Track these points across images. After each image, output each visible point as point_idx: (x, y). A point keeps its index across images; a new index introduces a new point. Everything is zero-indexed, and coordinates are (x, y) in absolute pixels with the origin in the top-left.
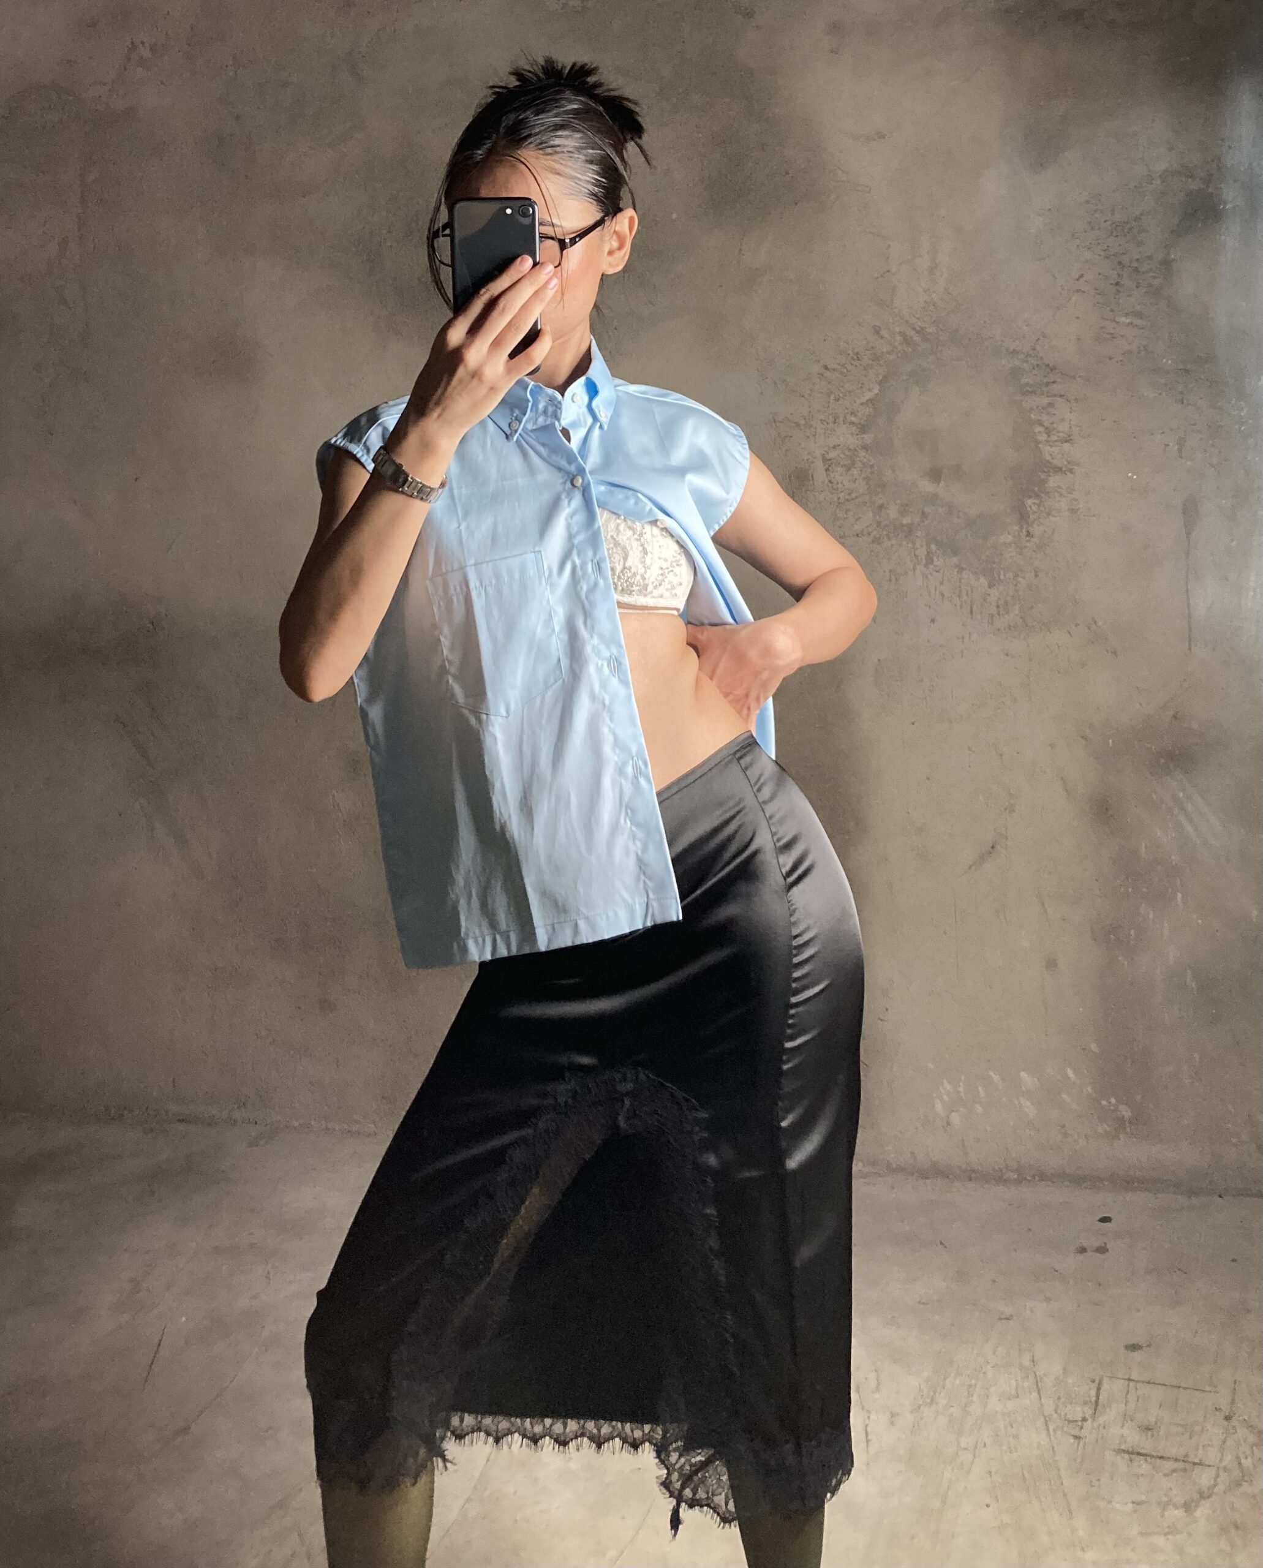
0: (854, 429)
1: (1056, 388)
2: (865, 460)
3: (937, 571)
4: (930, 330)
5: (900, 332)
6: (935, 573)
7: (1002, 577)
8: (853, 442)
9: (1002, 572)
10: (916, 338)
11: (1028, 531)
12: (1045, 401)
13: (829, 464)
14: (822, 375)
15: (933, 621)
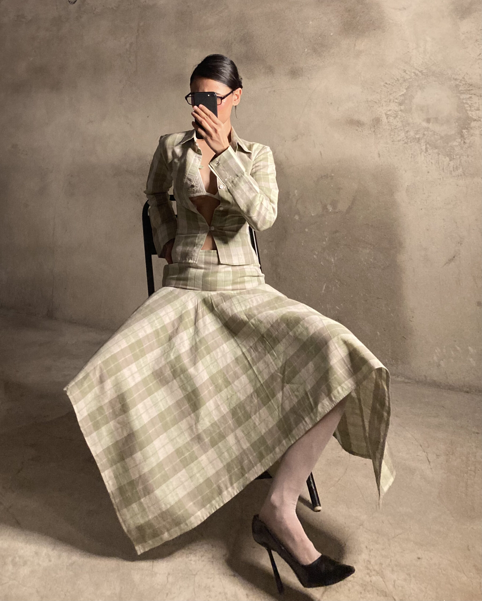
0: (397, 104)
1: (472, 92)
2: (401, 115)
3: (429, 155)
4: (424, 71)
5: (413, 72)
6: (428, 155)
7: (455, 157)
8: (397, 108)
9: (455, 156)
10: (420, 74)
11: (464, 142)
12: (468, 96)
13: (388, 116)
14: (385, 86)
15: (428, 172)
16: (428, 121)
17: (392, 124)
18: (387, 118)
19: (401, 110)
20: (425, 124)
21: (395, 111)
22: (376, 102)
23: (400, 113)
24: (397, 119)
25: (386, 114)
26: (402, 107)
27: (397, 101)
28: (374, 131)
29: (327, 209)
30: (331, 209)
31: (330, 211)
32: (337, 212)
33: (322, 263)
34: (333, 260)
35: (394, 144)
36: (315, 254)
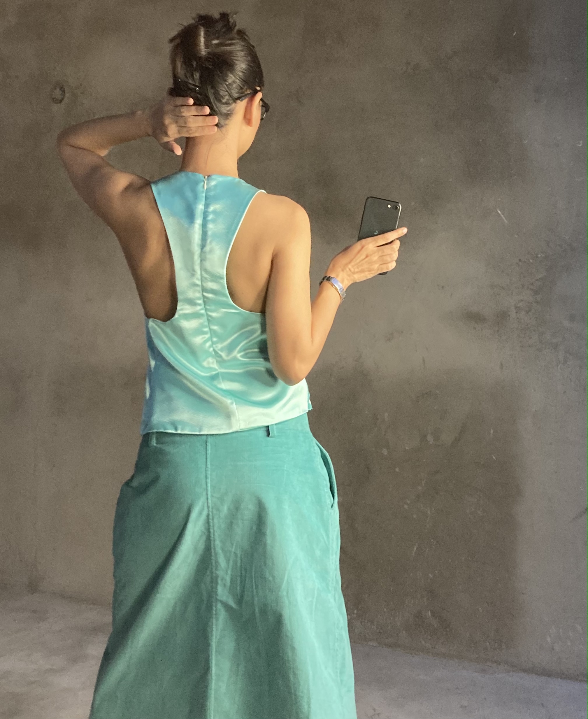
0: (532, 292)
2: (537, 308)
3: (569, 367)
4: (575, 245)
5: (560, 245)
6: (567, 368)
8: (531, 299)
13: (518, 309)
14: (518, 264)
15: (565, 392)
16: (572, 318)
17: (522, 321)
18: (516, 312)
19: (537, 302)
20: (567, 324)
21: (529, 302)
22: (504, 289)
23: (534, 305)
24: (530, 314)
25: (516, 307)
26: (539, 298)
27: (532, 287)
28: (498, 331)
29: (427, 441)
30: (432, 440)
31: (431, 443)
32: (439, 446)
33: (415, 516)
34: (429, 512)
35: (522, 350)
36: (407, 504)
